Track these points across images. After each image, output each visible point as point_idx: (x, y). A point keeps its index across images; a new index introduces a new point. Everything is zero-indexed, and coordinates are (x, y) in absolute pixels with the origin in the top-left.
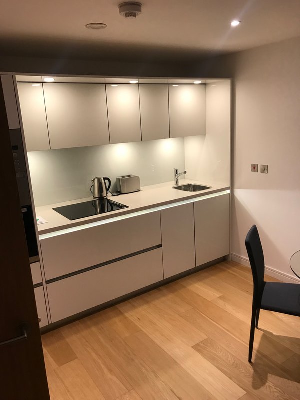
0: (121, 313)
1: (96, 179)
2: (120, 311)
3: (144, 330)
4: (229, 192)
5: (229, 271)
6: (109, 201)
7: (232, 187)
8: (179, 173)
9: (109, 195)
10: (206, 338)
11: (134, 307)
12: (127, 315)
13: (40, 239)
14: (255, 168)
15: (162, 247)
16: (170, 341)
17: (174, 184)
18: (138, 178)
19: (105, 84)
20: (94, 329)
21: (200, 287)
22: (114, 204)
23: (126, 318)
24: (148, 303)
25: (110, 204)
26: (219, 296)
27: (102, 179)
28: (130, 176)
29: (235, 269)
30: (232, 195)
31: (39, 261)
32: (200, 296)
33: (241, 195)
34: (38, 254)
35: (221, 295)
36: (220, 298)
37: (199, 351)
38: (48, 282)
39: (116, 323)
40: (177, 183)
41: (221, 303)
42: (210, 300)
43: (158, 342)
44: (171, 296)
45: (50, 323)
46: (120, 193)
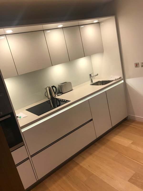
0: (78, 164)
1: (48, 88)
2: (76, 162)
3: (95, 174)
4: (123, 81)
5: (131, 126)
6: (57, 99)
7: (124, 79)
8: (92, 76)
9: (56, 95)
10: (134, 172)
11: (84, 159)
12: (81, 164)
13: (22, 131)
14: (137, 65)
15: (92, 120)
16: (113, 179)
17: (90, 82)
18: (70, 83)
19: (43, 30)
20: (64, 178)
21: (118, 139)
22: (61, 100)
23: (81, 167)
24: (91, 154)
25: (58, 100)
26: (131, 143)
27: (51, 87)
28: (65, 83)
29: (133, 124)
30: (125, 83)
31: (24, 145)
32: (120, 144)
33: (130, 82)
34: (22, 141)
35: (132, 141)
36: (132, 143)
37: (133, 183)
38: (32, 156)
39: (76, 171)
40: (92, 81)
41: (134, 147)
42: (127, 146)
43: (106, 181)
44: (103, 147)
45: (37, 180)
46: (62, 93)
